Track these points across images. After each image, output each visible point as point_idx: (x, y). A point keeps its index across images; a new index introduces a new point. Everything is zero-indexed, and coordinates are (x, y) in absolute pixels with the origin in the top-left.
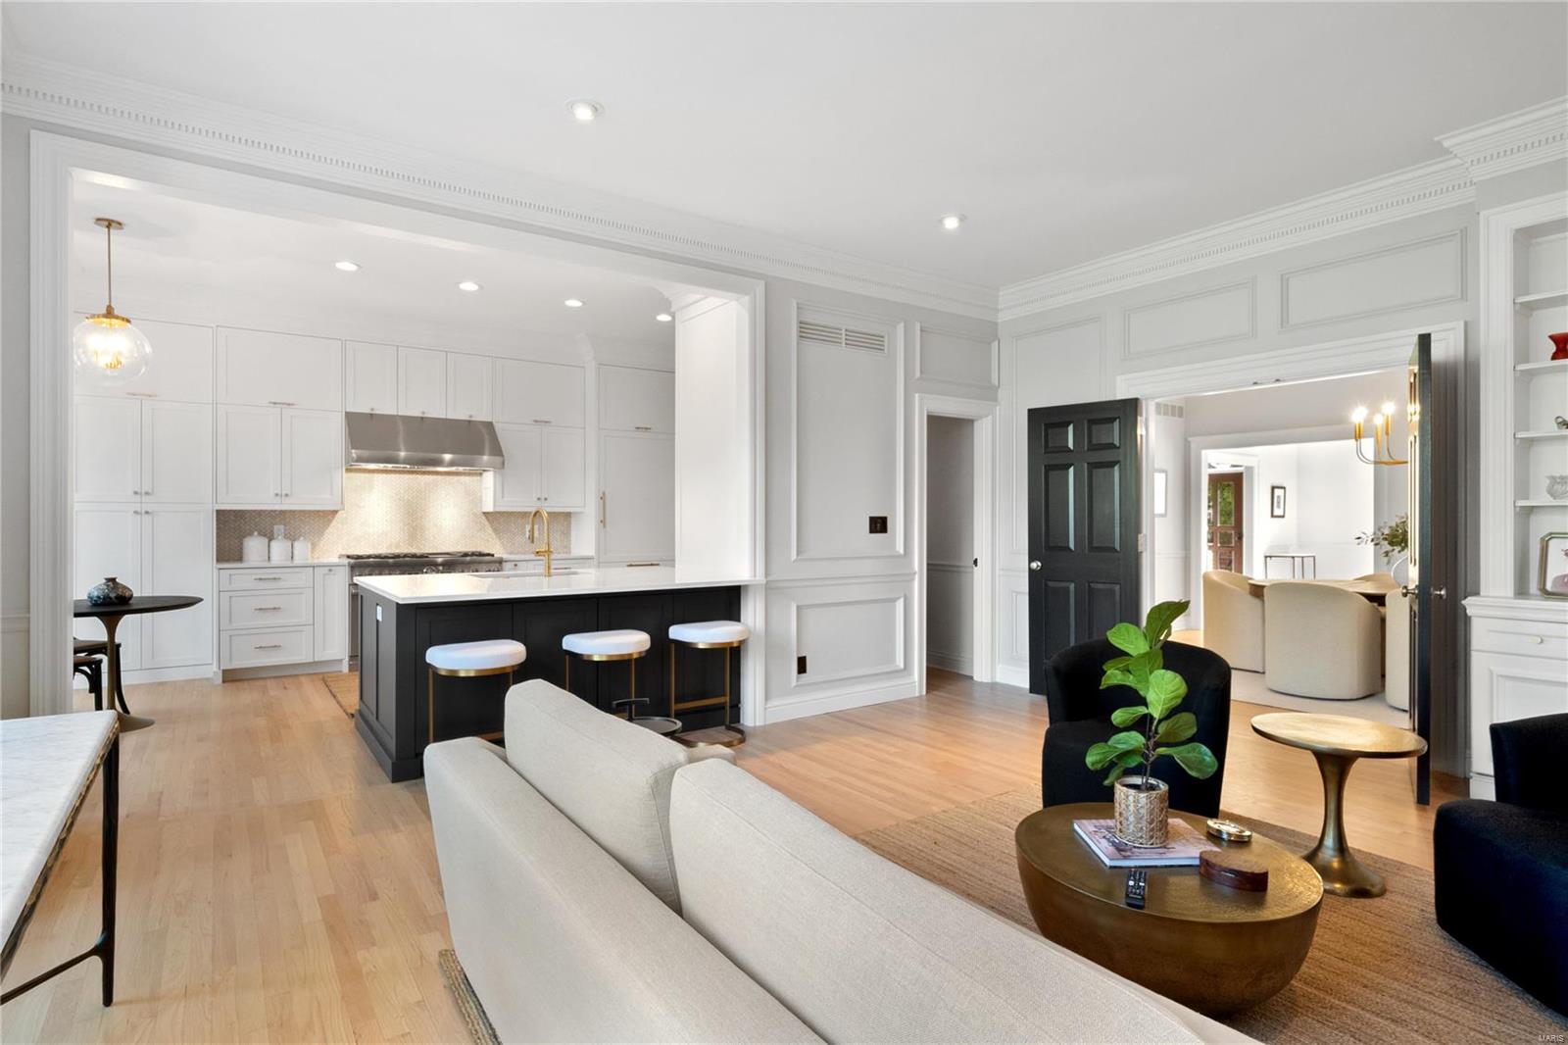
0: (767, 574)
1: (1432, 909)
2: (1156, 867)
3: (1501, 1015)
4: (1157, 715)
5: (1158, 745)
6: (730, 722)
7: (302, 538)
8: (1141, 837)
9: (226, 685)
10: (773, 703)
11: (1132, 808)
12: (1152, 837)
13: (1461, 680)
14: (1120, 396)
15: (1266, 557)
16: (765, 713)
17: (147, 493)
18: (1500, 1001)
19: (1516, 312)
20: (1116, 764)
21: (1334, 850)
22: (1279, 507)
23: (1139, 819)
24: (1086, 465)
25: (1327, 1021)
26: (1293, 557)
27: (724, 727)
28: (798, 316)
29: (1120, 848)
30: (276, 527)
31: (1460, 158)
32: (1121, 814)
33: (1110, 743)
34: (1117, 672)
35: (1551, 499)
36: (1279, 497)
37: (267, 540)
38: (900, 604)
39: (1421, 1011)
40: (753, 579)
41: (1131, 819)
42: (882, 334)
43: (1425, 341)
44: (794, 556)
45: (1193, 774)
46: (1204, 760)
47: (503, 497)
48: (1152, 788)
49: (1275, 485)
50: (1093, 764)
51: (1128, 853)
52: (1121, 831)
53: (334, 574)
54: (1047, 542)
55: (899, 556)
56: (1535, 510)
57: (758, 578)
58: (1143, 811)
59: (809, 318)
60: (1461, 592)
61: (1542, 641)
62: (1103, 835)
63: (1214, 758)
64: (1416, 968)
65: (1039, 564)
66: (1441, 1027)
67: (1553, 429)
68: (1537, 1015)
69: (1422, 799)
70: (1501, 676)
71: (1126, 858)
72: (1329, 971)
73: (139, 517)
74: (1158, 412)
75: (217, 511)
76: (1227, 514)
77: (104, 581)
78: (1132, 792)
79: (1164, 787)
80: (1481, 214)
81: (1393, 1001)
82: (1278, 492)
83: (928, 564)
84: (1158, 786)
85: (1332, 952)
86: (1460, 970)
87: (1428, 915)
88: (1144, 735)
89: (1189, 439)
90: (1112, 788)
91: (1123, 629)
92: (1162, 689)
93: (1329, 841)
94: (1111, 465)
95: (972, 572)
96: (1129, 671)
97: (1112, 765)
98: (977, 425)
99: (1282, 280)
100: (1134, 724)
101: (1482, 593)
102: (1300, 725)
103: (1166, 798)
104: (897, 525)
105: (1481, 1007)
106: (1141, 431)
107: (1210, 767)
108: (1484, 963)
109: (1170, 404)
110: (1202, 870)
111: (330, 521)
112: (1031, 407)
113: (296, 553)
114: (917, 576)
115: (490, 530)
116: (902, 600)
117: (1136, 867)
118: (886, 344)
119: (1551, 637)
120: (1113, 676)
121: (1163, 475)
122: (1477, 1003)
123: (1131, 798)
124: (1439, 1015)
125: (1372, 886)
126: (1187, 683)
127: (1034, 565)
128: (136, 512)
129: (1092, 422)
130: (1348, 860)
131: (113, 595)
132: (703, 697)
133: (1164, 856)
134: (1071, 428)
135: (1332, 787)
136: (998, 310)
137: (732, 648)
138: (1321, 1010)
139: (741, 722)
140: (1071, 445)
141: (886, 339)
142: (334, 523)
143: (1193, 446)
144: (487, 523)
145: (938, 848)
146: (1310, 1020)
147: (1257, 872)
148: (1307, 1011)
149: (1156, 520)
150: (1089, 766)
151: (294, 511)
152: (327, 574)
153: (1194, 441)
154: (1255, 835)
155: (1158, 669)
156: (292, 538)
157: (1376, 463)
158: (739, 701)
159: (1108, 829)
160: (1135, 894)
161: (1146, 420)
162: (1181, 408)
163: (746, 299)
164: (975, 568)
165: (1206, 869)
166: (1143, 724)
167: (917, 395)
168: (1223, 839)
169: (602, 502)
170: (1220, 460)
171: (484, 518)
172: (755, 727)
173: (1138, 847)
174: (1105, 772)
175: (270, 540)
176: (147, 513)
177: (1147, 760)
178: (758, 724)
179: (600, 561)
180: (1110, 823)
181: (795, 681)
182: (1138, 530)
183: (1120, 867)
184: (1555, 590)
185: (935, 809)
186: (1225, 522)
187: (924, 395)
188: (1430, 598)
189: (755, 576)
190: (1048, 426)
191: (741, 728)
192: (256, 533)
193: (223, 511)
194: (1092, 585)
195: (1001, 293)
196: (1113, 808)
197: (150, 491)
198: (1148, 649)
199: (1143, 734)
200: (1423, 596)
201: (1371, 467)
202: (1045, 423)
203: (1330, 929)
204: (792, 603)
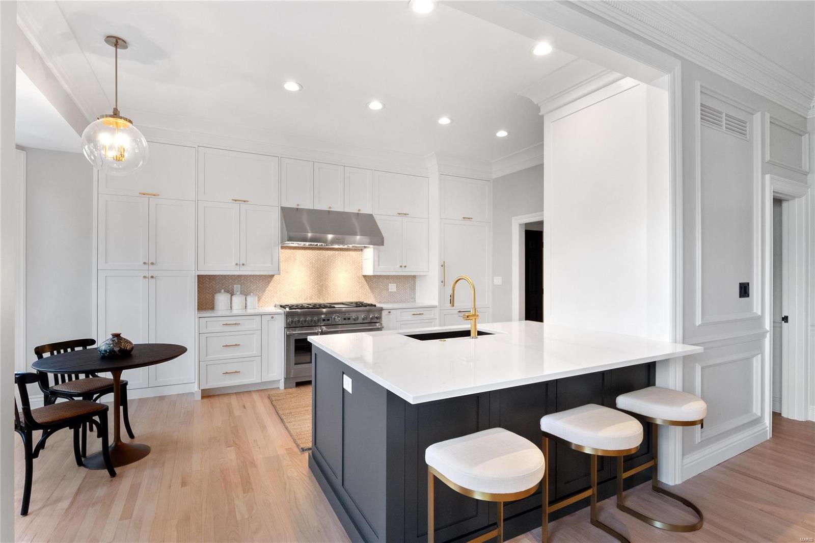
7: (252, 294)
9: (205, 400)
10: (686, 460)
16: (683, 470)
17: (152, 264)
28: (701, 100)
30: (235, 286)
37: (230, 295)
38: (757, 359)
47: (379, 265)
53: (275, 320)
55: (758, 318)
59: (706, 101)
73: (147, 279)
75: (198, 276)
77: (111, 337)
95: (781, 328)
104: (755, 290)
111: (269, 282)
113: (248, 304)
114: (768, 335)
115: (367, 287)
116: (760, 356)
118: (748, 129)
128: (145, 277)
131: (116, 349)
136: (808, 109)
141: (748, 126)
142: (272, 283)
144: (365, 283)
151: (247, 276)
152: (270, 320)
156: (245, 293)
163: (669, 77)
167: (768, 176)
169: (442, 268)
171: (363, 279)
175: (232, 295)
176: (152, 277)
178: (677, 483)
179: (442, 309)
181: (700, 437)
187: (771, 176)
192: (223, 291)
193: (202, 275)
197: (154, 262)
204: (697, 364)
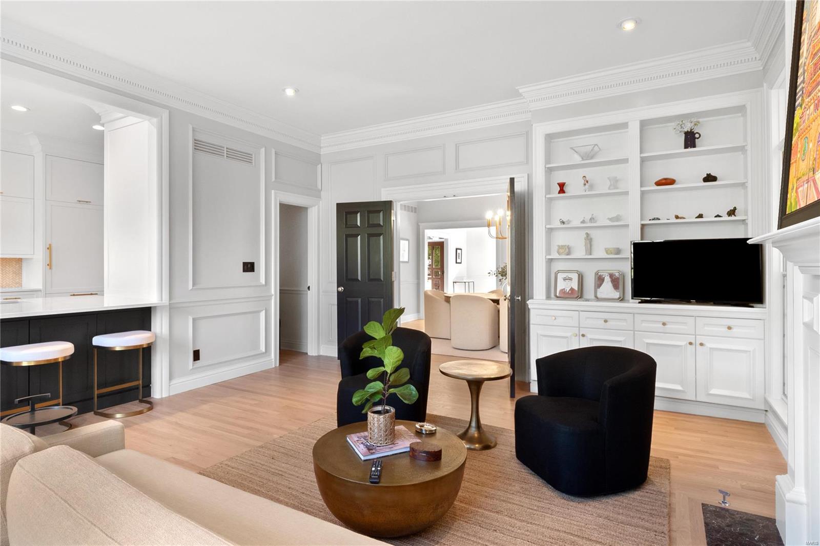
0: (170, 298)
1: (514, 450)
2: (388, 456)
3: (539, 498)
4: (389, 372)
5: (390, 387)
6: (142, 398)
8: (381, 440)
10: (174, 382)
11: (376, 425)
12: (386, 440)
13: (527, 338)
14: (383, 199)
15: (454, 282)
16: (169, 387)
18: (539, 490)
19: (546, 171)
20: (369, 400)
21: (475, 428)
22: (459, 258)
23: (380, 430)
24: (366, 235)
25: (469, 520)
26: (465, 282)
27: (138, 401)
28: (193, 136)
29: (370, 449)
31: (526, 99)
32: (370, 428)
33: (366, 389)
34: (369, 349)
35: (558, 255)
36: (459, 254)
38: (263, 314)
39: (509, 504)
40: (160, 302)
41: (376, 431)
42: (251, 153)
43: (512, 181)
44: (190, 287)
45: (406, 402)
46: (412, 393)
48: (387, 411)
49: (457, 248)
50: (356, 402)
51: (374, 451)
52: (371, 438)
54: (347, 276)
55: (263, 286)
56: (553, 260)
57: (164, 302)
58: (382, 426)
59: (201, 137)
60: (527, 297)
61: (555, 319)
62: (362, 442)
63: (417, 392)
64: (508, 482)
65: (343, 288)
66: (516, 510)
67: (559, 225)
68: (552, 494)
69: (512, 396)
70: (542, 335)
71: (372, 454)
72: (471, 493)
74: (401, 209)
76: (437, 261)
78: (376, 415)
79: (393, 410)
80: (533, 125)
81: (498, 502)
82: (459, 251)
83: (280, 290)
84: (390, 410)
85: (473, 482)
86: (525, 479)
87: (512, 453)
88: (383, 384)
89: (420, 224)
90: (366, 414)
91: (372, 325)
92: (392, 356)
93: (474, 424)
94: (379, 235)
95: (307, 294)
96: (374, 348)
97: (367, 400)
98: (309, 211)
99: (456, 146)
100: (378, 377)
101: (534, 298)
102: (461, 367)
103: (394, 416)
104: (261, 267)
105: (532, 495)
106: (393, 218)
107: (414, 397)
108: (533, 473)
109: (407, 205)
110: (411, 454)
112: (338, 202)
114: (273, 297)
116: (264, 311)
117: (378, 458)
118: (253, 159)
119: (558, 316)
120: (367, 351)
121: (407, 242)
122: (531, 494)
123: (376, 419)
124: (516, 504)
125: (491, 443)
126: (404, 352)
127: (340, 289)
129: (369, 212)
130: (481, 432)
132: (123, 382)
133: (393, 449)
134: (359, 215)
135: (475, 396)
136: (321, 148)
137: (143, 349)
138: (467, 515)
139: (152, 396)
140: (359, 224)
141: (253, 155)
143: (421, 227)
145: (274, 461)
146: (461, 522)
147: (436, 450)
148: (461, 517)
149: (401, 264)
150: (354, 404)
153: (422, 225)
154: (438, 428)
155: (389, 346)
157: (497, 238)
158: (150, 382)
159: (365, 438)
160: (375, 475)
161: (396, 212)
162: (415, 208)
163: (155, 120)
164: (309, 291)
165: (413, 453)
166: (382, 377)
167: (273, 191)
168: (423, 434)
169: (49, 250)
170: (434, 235)
172: (162, 398)
173: (380, 446)
174: (362, 406)
177: (384, 397)
178: (164, 396)
179: (46, 292)
180: (366, 433)
181: (191, 365)
182: (392, 270)
183: (370, 460)
184: (560, 296)
185: (275, 436)
186: (437, 266)
187: (277, 191)
188: (515, 302)
189: (162, 300)
190: (347, 213)
191: (151, 400)
194: (370, 299)
195: (322, 138)
196: (367, 425)
198: (385, 335)
199: (382, 382)
200: (512, 300)
201: (495, 240)
202: (346, 211)
203: (473, 469)
204: (190, 317)
